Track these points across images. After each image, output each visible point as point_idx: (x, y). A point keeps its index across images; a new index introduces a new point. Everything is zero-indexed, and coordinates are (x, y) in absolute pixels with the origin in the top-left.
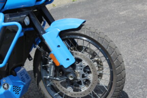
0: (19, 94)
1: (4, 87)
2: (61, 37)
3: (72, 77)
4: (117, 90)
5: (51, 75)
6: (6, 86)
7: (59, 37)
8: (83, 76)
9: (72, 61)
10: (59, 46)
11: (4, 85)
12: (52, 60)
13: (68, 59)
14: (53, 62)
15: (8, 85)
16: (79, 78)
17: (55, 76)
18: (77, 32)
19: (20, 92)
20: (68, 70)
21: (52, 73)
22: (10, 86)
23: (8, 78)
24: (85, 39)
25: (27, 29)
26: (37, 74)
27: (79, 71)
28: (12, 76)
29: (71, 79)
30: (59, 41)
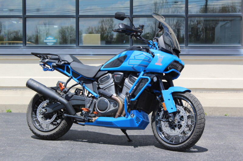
0: (138, 124)
1: (131, 116)
2: (173, 96)
3: (171, 120)
4: (195, 135)
5: (160, 117)
6: (132, 115)
7: (171, 95)
8: (179, 122)
9: (174, 110)
10: (169, 100)
11: (132, 114)
12: (163, 108)
13: (172, 108)
14: (164, 109)
15: (133, 115)
16: (176, 123)
17: (162, 118)
18: (182, 94)
19: (139, 123)
20: (170, 115)
21: (161, 115)
22: (135, 116)
23: (135, 111)
24: (190, 103)
25: (157, 91)
26: (153, 117)
27: (177, 118)
28: (137, 111)
29: (170, 121)
30: (171, 97)
